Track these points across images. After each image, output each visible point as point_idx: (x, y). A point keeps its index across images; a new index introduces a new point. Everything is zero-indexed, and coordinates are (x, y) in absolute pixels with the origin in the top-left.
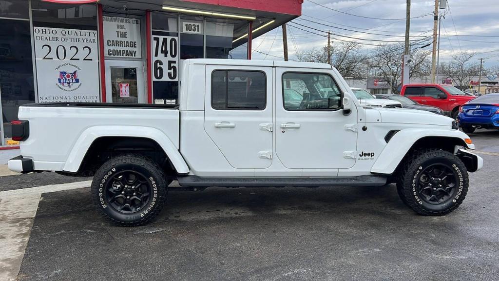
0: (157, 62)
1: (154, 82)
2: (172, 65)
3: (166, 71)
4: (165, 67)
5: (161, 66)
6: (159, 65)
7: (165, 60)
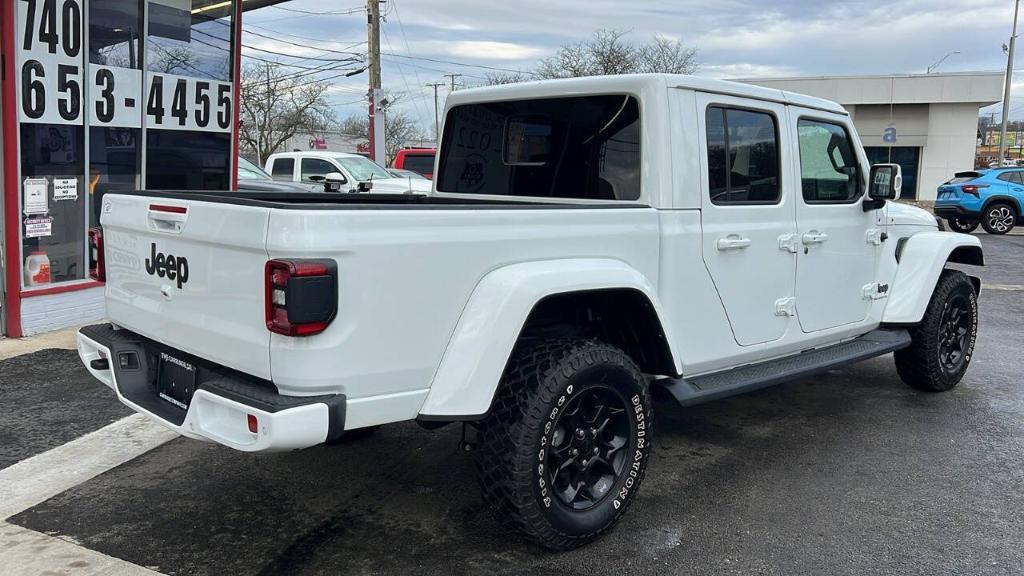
0: (30, 65)
1: (21, 124)
2: (69, 77)
3: (53, 95)
4: (50, 82)
5: (39, 79)
6: (34, 78)
7: (51, 61)
